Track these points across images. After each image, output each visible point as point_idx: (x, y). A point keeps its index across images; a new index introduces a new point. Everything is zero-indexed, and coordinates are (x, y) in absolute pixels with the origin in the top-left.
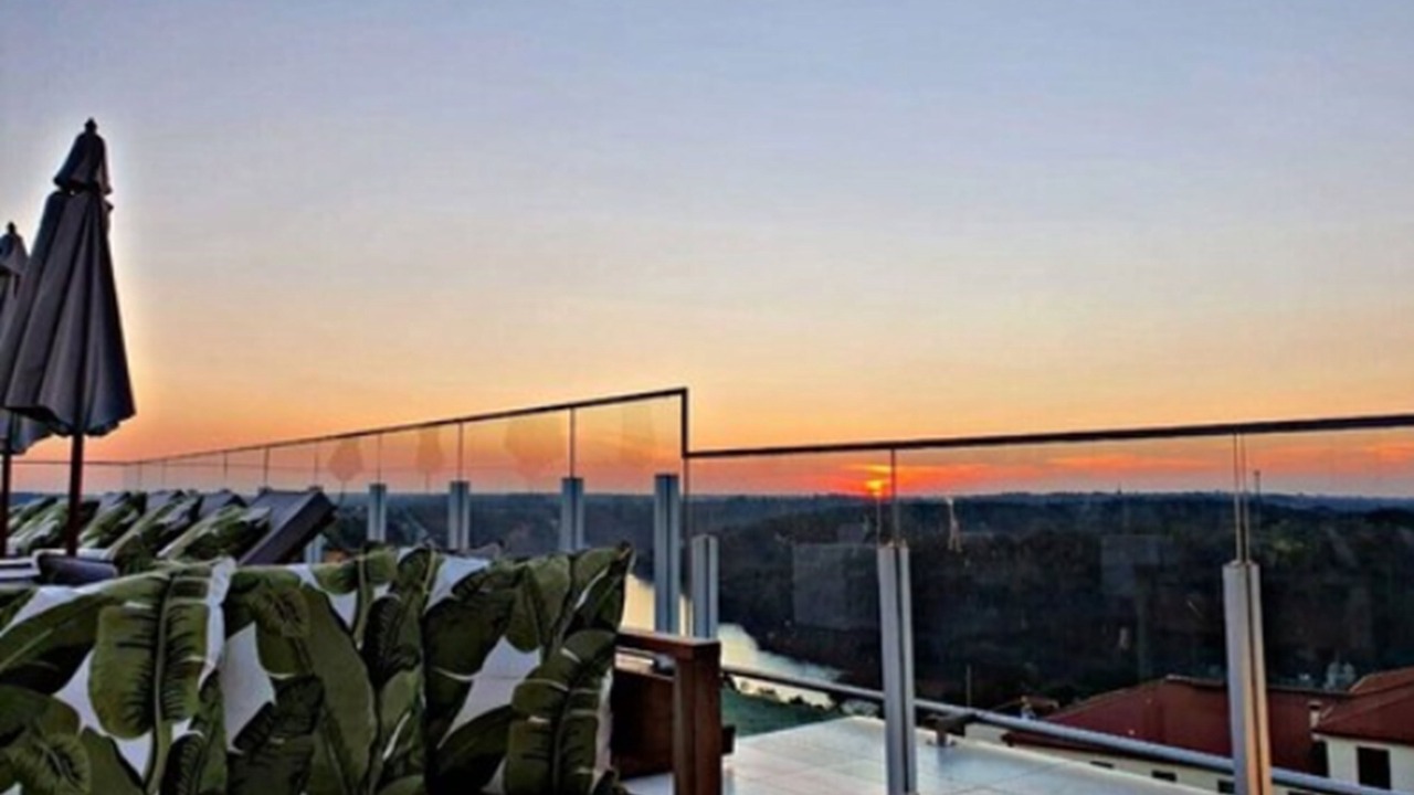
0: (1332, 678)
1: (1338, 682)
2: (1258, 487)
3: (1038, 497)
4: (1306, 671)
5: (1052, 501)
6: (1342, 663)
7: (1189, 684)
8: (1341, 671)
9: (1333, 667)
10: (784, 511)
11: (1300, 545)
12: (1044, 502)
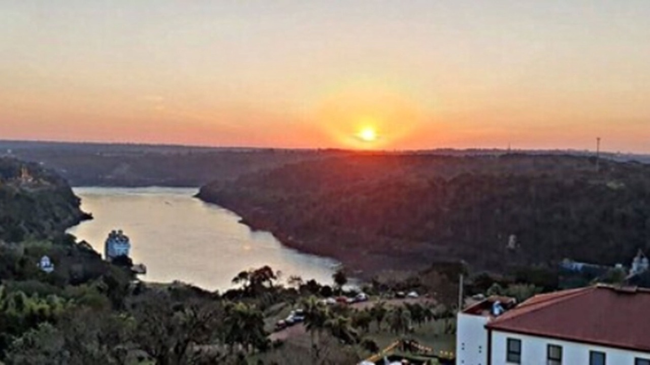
0: (635, 266)
1: (639, 269)
2: (598, 148)
3: (459, 151)
4: (620, 262)
5: (469, 154)
6: (642, 257)
7: (612, 289)
8: (641, 262)
9: (636, 259)
10: (300, 159)
11: (622, 185)
12: (463, 155)
